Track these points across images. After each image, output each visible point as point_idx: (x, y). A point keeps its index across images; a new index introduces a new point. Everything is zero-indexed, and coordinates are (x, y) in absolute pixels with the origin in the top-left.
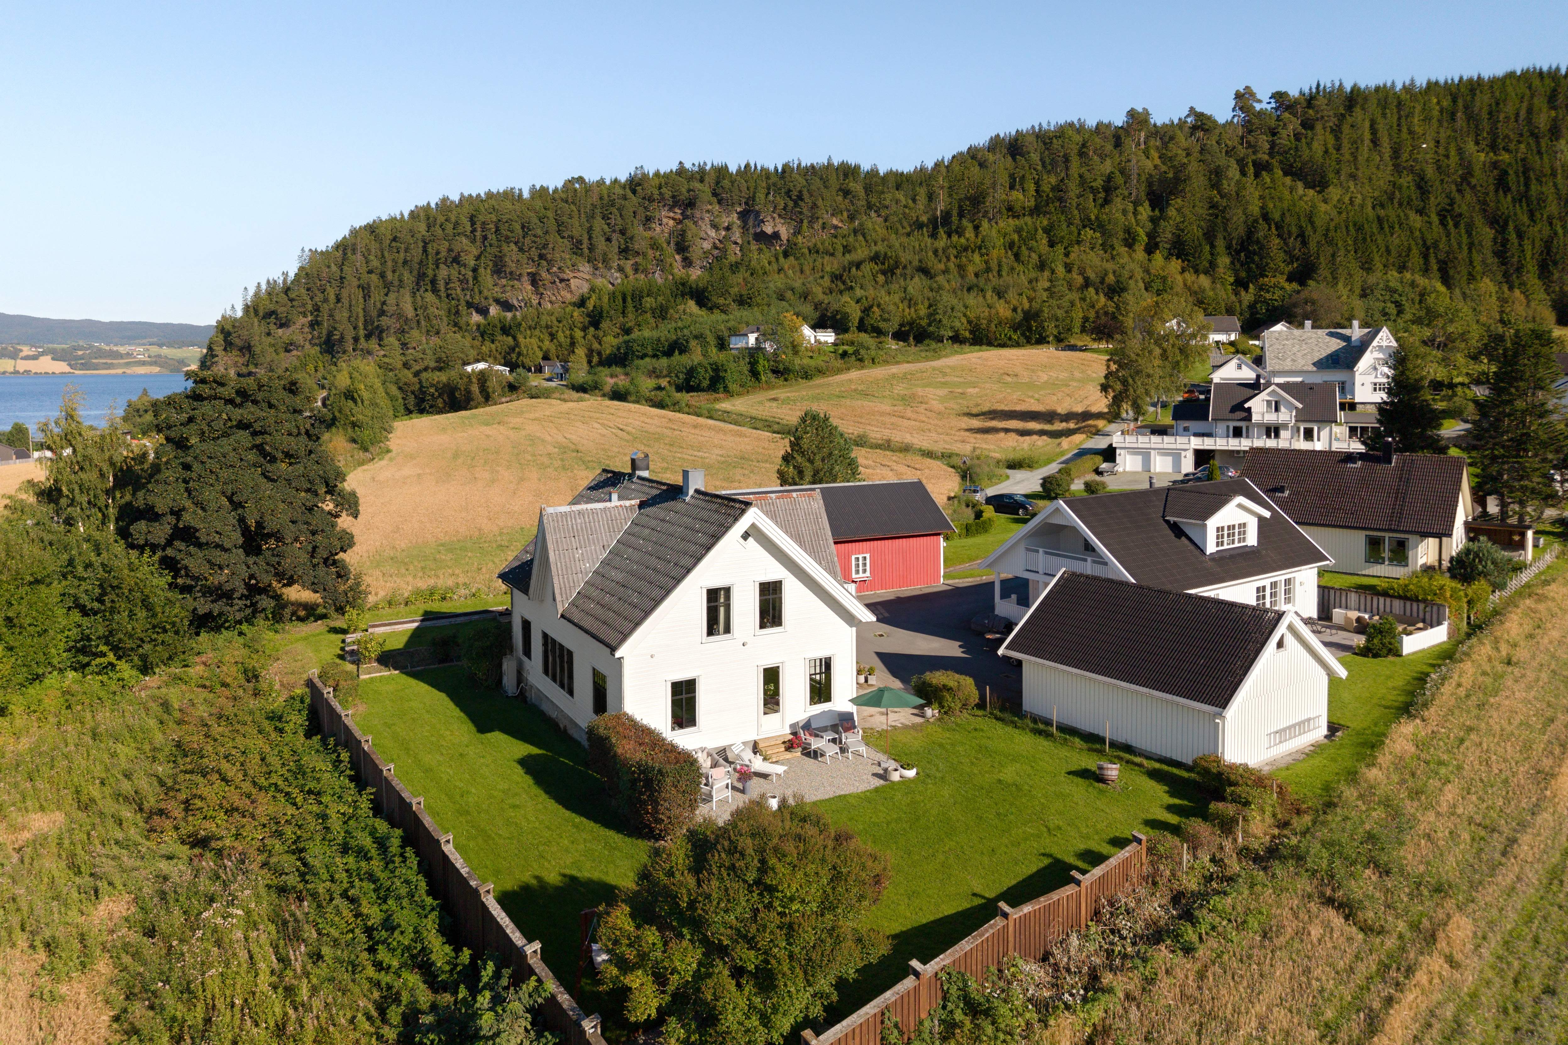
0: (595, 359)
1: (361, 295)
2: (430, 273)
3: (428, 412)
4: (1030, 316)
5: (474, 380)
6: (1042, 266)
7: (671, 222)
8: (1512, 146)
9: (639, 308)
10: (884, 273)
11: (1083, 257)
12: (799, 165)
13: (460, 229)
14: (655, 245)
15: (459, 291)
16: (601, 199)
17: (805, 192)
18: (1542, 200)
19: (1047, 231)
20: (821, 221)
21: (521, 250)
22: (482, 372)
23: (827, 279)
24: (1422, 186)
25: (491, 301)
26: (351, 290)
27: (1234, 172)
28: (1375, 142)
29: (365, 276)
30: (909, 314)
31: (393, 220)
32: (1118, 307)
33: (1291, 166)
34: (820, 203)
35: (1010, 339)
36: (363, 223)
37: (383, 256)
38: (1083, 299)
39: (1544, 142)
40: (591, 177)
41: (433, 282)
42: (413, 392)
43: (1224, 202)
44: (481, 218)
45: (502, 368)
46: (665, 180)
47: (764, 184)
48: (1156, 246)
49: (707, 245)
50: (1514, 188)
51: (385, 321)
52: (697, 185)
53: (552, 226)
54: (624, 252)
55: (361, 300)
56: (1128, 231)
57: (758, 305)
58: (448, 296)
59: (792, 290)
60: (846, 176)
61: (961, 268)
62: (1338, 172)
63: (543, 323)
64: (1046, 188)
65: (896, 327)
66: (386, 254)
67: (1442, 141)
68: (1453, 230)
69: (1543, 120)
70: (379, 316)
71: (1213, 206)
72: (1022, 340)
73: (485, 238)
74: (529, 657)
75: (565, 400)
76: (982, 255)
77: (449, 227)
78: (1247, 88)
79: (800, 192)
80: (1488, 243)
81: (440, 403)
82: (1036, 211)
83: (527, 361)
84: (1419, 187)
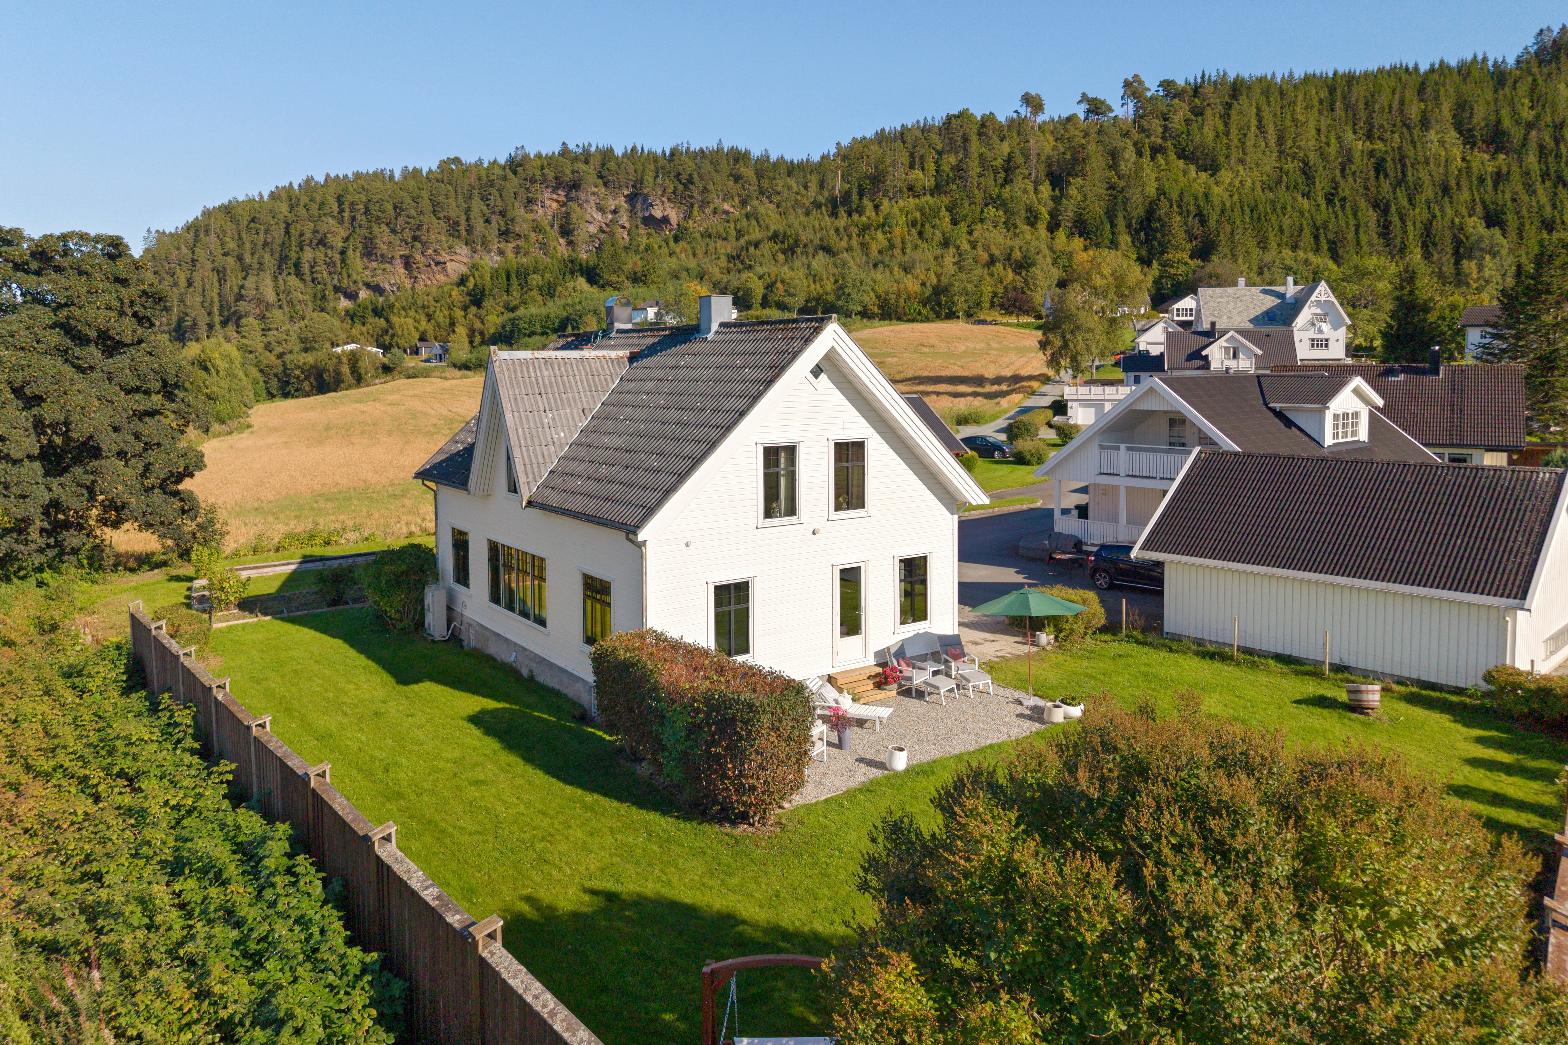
0: (478, 339)
1: (216, 278)
2: (293, 255)
3: (293, 397)
4: (939, 291)
5: (344, 360)
6: (946, 243)
7: (555, 205)
8: (1387, 135)
9: (524, 284)
10: (784, 252)
11: (987, 235)
12: (688, 149)
13: (327, 210)
14: (537, 228)
15: (325, 274)
16: (479, 179)
17: (695, 176)
18: (1418, 186)
19: (949, 209)
20: (712, 206)
21: (393, 231)
22: (352, 352)
23: (724, 259)
24: (1307, 171)
25: (360, 285)
26: (205, 273)
27: (1130, 154)
28: (1260, 127)
29: (220, 259)
30: (816, 289)
31: (250, 201)
32: (1026, 282)
33: (1184, 150)
34: (710, 187)
35: (920, 313)
36: (217, 204)
37: (240, 238)
38: (991, 275)
39: (1416, 132)
40: (469, 158)
41: (297, 265)
42: (276, 375)
43: (1122, 183)
44: (350, 198)
45: (375, 350)
46: (547, 161)
47: (652, 168)
48: (1058, 225)
49: (593, 229)
50: (1391, 174)
51: (243, 306)
52: (582, 166)
53: (427, 206)
54: (505, 234)
55: (216, 284)
56: (1029, 210)
57: (653, 282)
58: (313, 280)
59: (687, 270)
60: (736, 161)
61: (864, 246)
62: (1227, 157)
63: (420, 303)
64: (946, 168)
65: (802, 302)
66: (244, 235)
67: (1323, 129)
68: (1340, 213)
69: (1414, 111)
70: (237, 301)
71: (1112, 187)
72: (932, 315)
73: (353, 219)
74: (466, 585)
75: (446, 378)
76: (885, 233)
77: (314, 207)
78: (1136, 76)
79: (690, 175)
80: (1372, 224)
81: (306, 386)
82: (937, 189)
83: (402, 342)
84: (1304, 172)
